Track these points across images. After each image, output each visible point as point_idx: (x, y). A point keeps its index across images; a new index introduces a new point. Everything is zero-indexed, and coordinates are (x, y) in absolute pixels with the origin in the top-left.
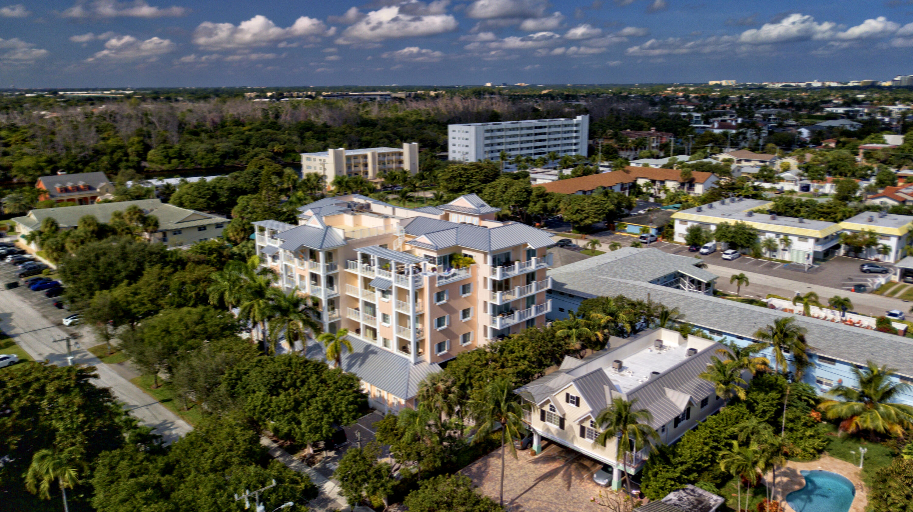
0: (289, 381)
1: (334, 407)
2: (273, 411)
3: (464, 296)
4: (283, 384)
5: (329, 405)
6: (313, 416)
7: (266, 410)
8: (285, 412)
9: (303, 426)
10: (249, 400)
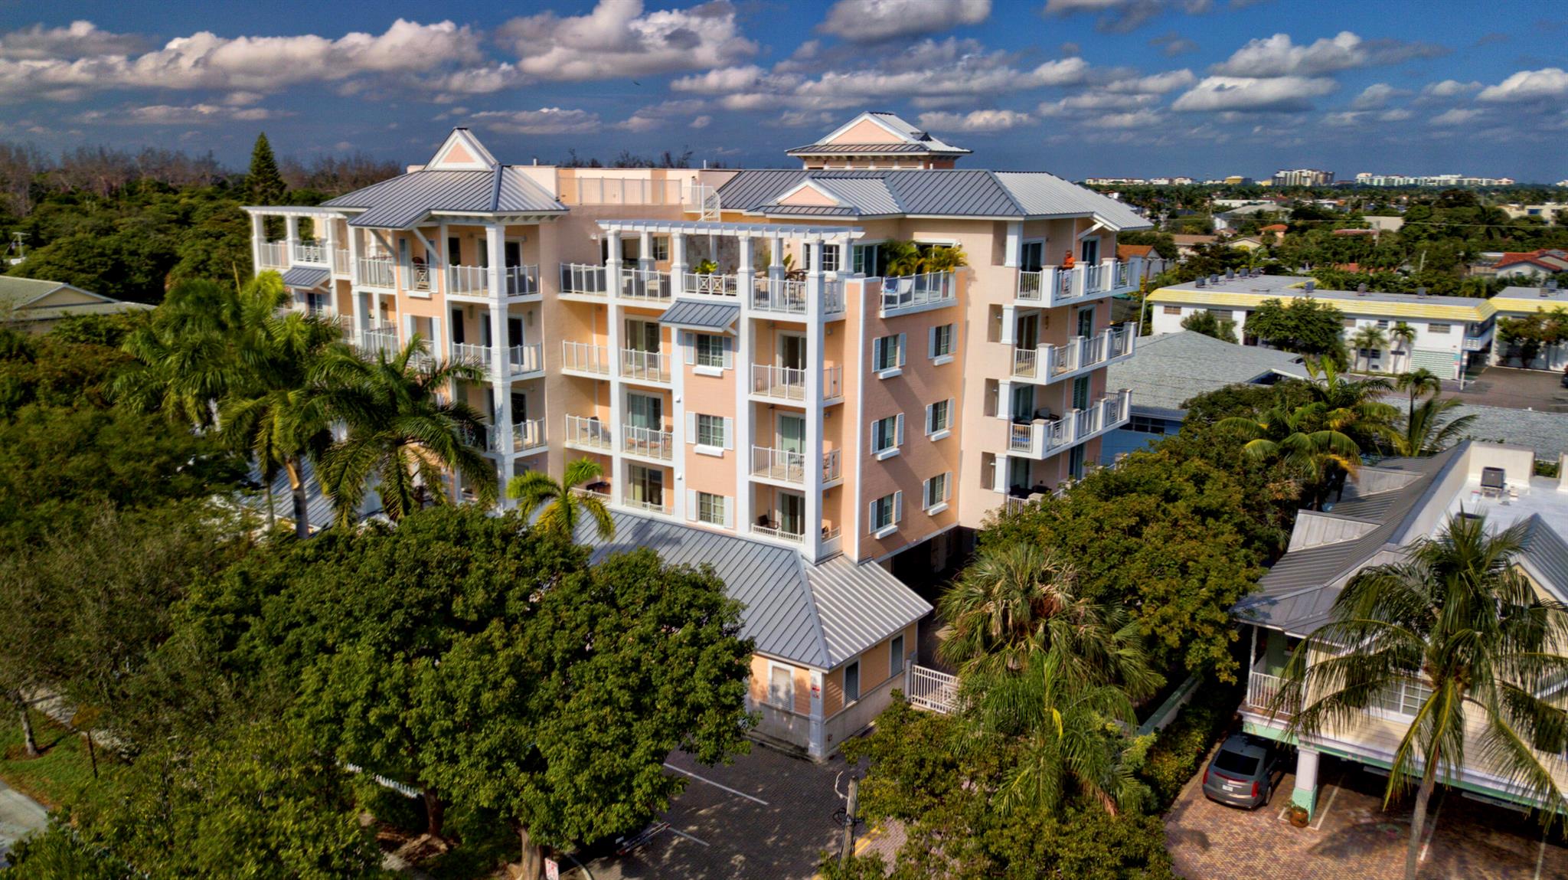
0: (479, 597)
1: (667, 689)
2: (424, 722)
3: (937, 361)
4: (457, 605)
5: (646, 686)
6: (591, 733)
7: (388, 720)
8: (476, 720)
9: (554, 774)
10: (309, 678)
